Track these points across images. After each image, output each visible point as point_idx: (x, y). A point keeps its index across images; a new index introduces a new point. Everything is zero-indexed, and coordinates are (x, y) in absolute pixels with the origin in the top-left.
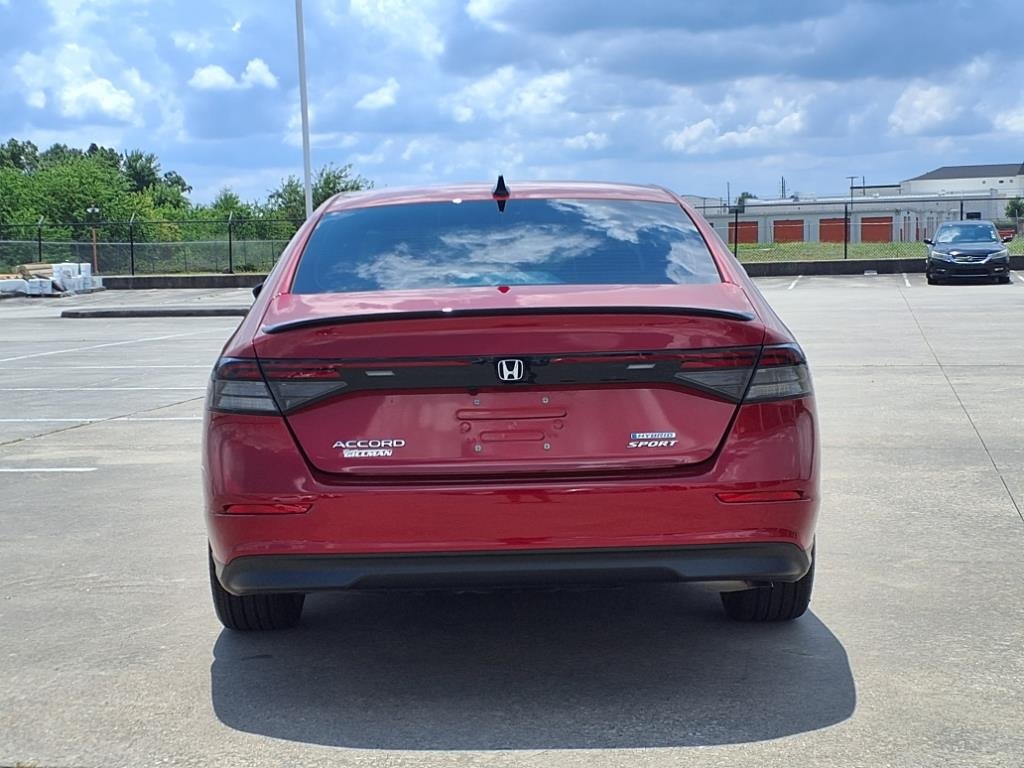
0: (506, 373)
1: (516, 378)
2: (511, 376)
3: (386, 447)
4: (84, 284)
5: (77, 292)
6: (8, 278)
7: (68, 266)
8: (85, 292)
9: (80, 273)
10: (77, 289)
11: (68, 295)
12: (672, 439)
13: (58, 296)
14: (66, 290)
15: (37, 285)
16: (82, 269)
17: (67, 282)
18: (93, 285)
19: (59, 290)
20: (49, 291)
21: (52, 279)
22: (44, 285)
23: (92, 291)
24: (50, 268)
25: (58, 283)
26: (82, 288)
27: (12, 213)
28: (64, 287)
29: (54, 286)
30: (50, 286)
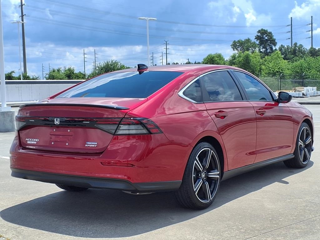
0: (56, 122)
1: (58, 124)
2: (57, 123)
3: (35, 141)
4: (314, 93)
5: (311, 96)
6: (289, 91)
7: (309, 88)
8: (314, 96)
9: (313, 90)
10: (311, 95)
11: (307, 97)
12: (96, 145)
13: (304, 97)
14: (307, 95)
15: (298, 94)
16: (314, 89)
17: (308, 93)
18: (317, 94)
19: (305, 95)
20: (301, 96)
21: (303, 92)
22: (300, 94)
23: (317, 96)
24: (303, 89)
25: (305, 93)
26: (313, 95)
27: (308, 71)
28: (306, 94)
29: (303, 94)
30: (302, 94)
